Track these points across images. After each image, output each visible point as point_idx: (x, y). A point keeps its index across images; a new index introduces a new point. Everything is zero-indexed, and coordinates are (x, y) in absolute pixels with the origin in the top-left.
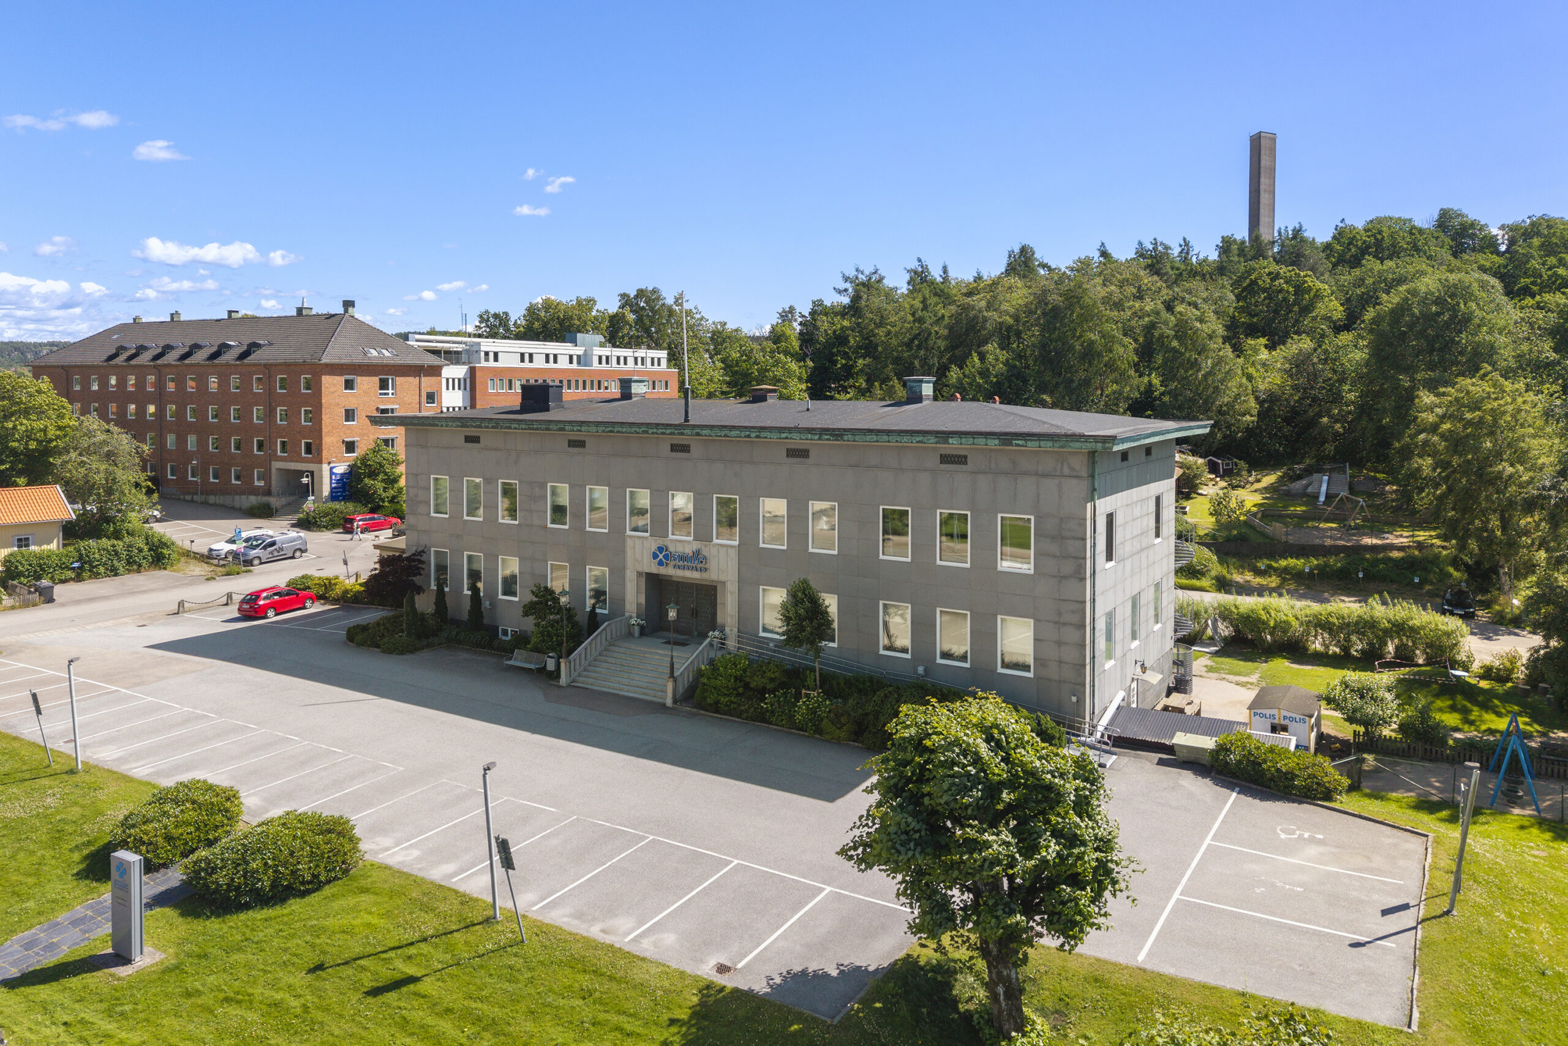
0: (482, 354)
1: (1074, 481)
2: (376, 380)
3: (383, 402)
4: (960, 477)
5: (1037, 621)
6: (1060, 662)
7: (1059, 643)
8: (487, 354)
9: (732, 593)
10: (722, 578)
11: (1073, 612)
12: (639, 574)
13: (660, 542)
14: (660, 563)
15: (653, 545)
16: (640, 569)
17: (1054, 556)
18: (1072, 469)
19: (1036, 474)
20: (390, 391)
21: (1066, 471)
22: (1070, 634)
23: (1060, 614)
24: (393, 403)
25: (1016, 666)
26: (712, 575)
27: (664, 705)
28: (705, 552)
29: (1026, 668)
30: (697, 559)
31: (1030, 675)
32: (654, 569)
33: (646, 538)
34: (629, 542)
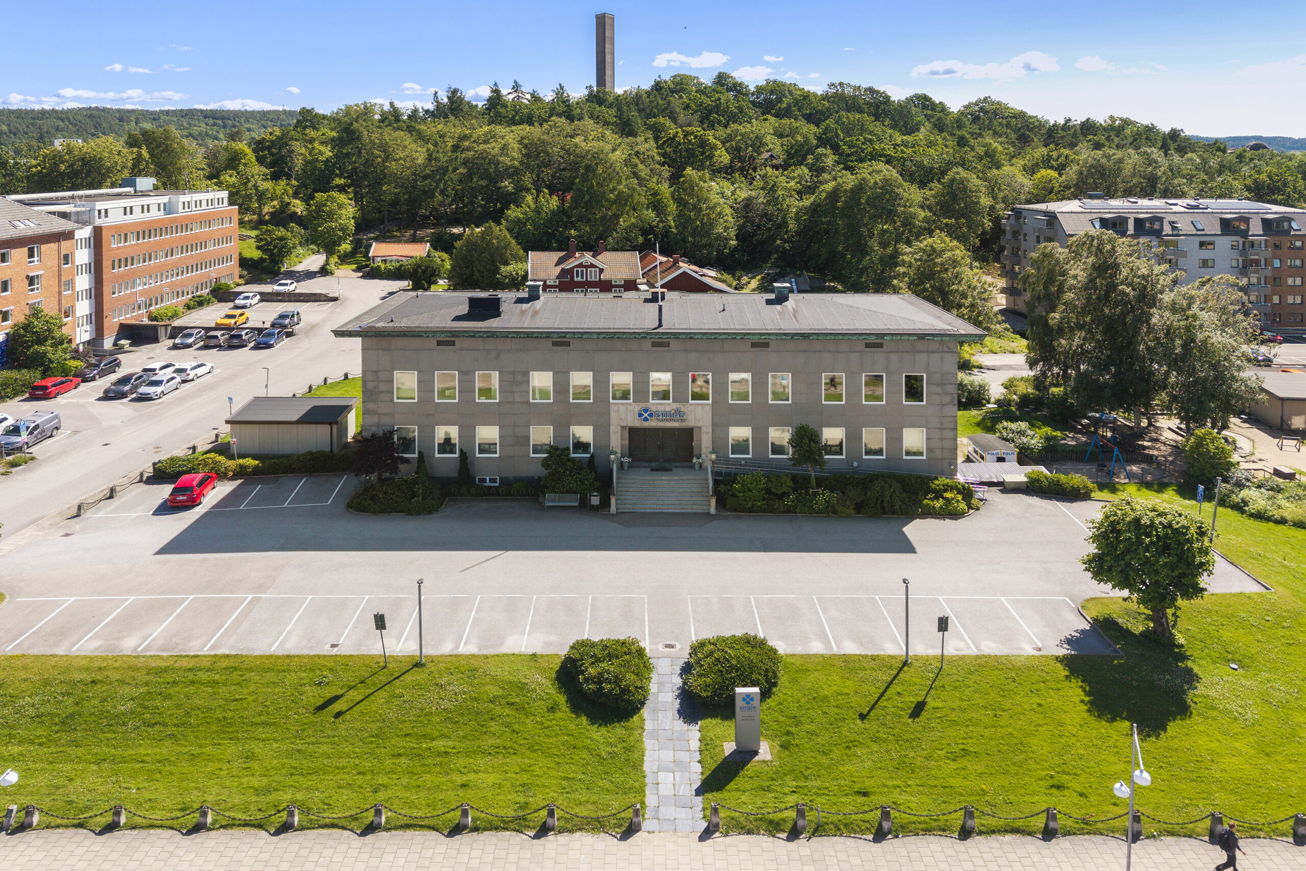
0: (97, 212)
1: (950, 354)
2: (25, 250)
3: (31, 269)
4: (879, 356)
5: (928, 429)
6: (942, 449)
7: (942, 439)
8: (99, 212)
9: (707, 433)
10: (698, 424)
11: (950, 422)
12: (623, 428)
13: (644, 405)
14: (646, 419)
15: (637, 408)
16: (624, 424)
17: (938, 394)
18: (948, 348)
19: (928, 352)
20: (36, 259)
21: (945, 349)
22: (948, 434)
23: (942, 424)
24: (39, 269)
25: (915, 454)
26: (690, 423)
27: (708, 513)
28: (683, 409)
29: (921, 454)
30: (679, 414)
31: (924, 457)
32: (638, 423)
33: (630, 404)
34: (613, 408)
